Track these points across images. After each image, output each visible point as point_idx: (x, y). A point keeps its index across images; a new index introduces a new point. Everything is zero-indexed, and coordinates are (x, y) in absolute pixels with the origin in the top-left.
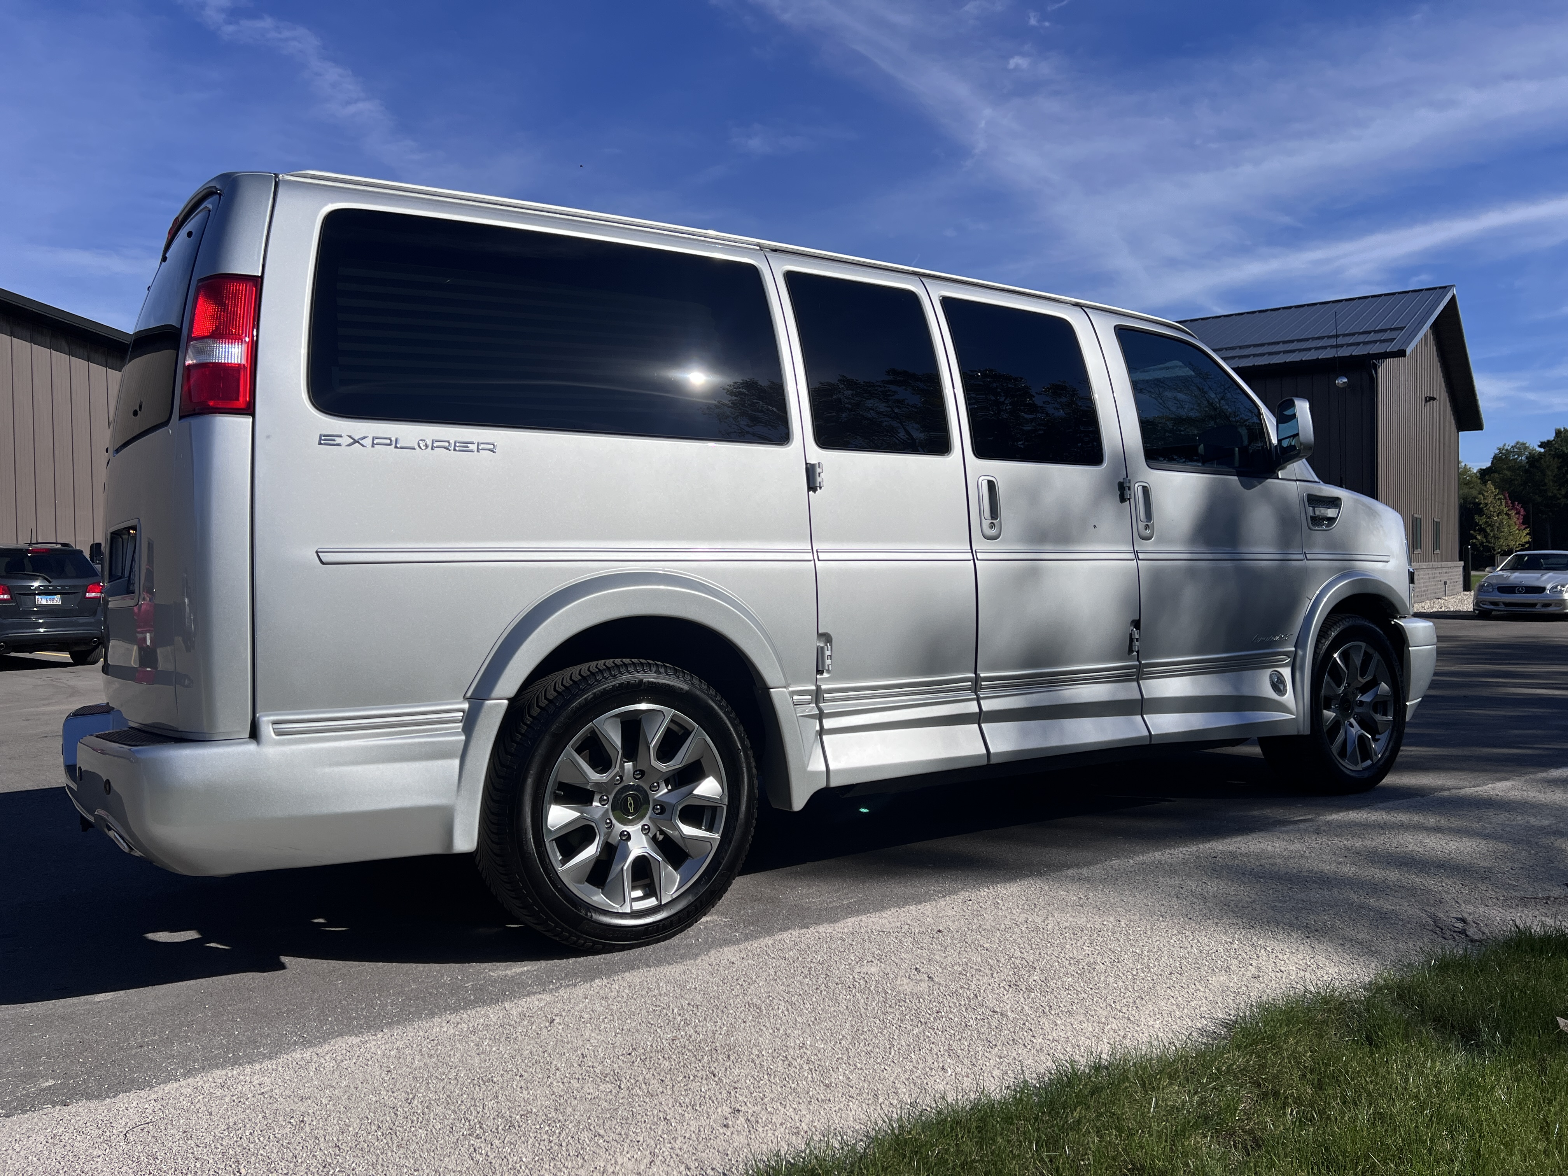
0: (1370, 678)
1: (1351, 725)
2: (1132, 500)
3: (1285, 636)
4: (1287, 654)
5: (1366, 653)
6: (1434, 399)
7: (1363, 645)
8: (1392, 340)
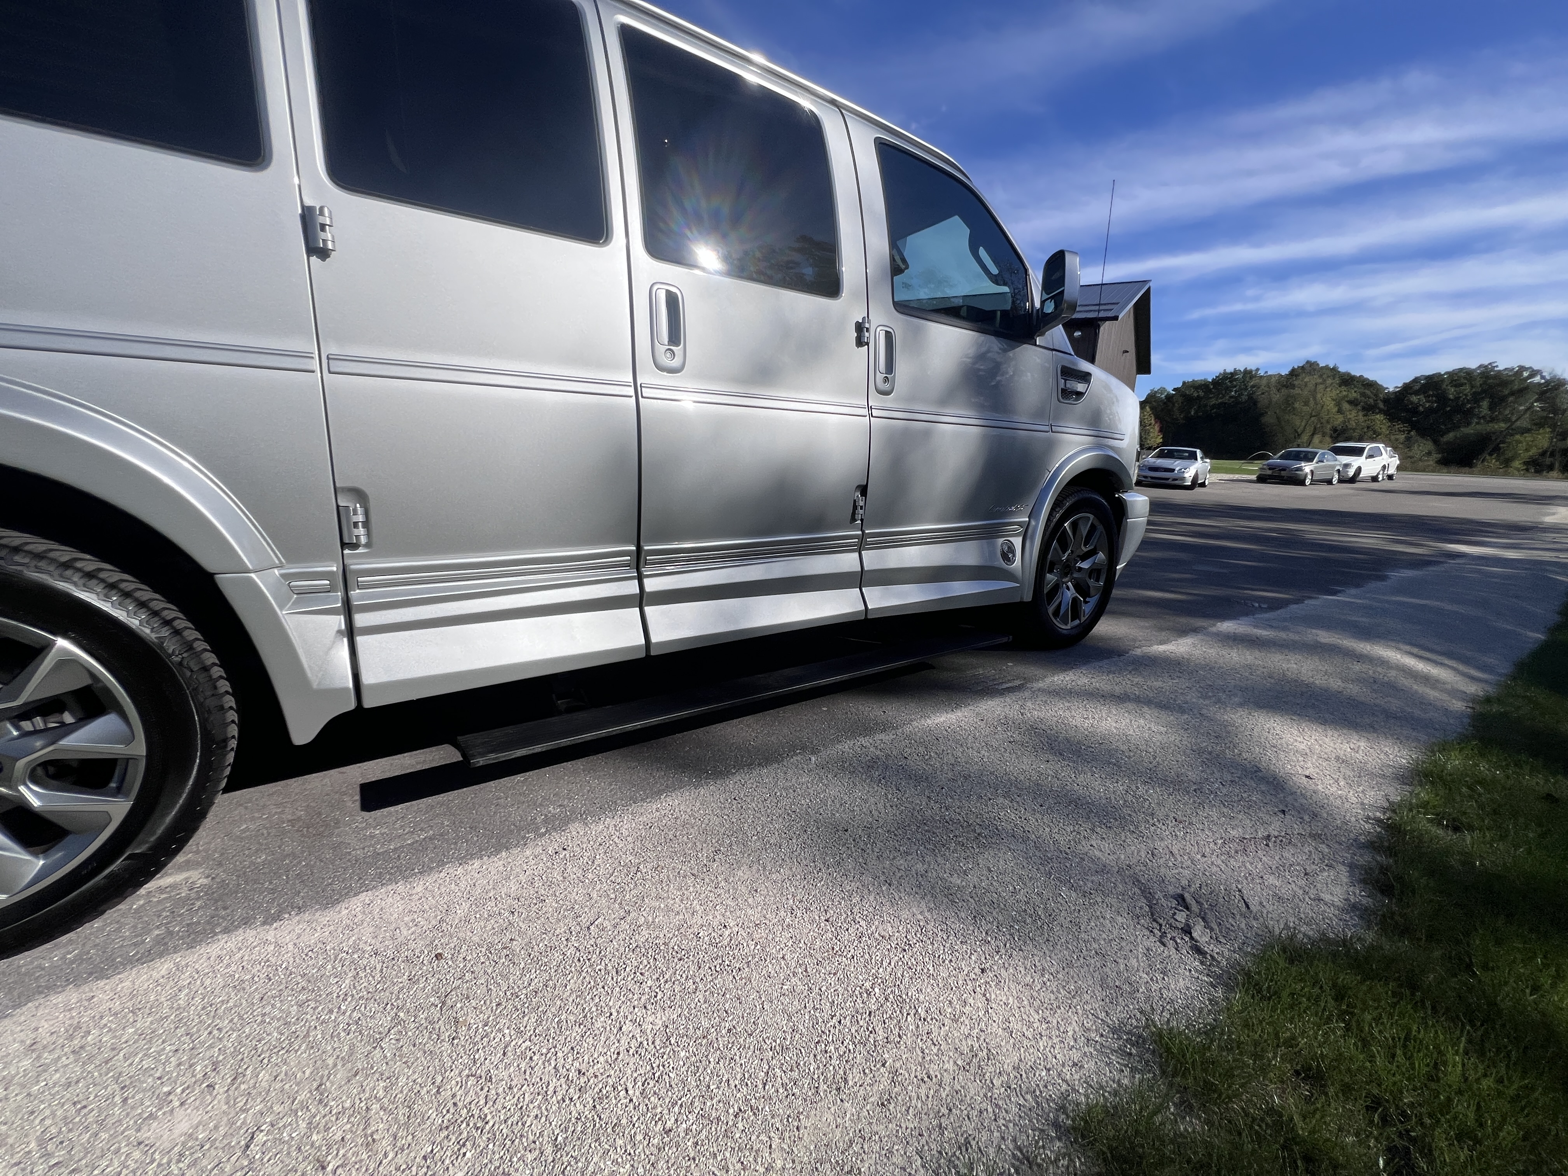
0: (1092, 547)
1: (1068, 588)
2: (872, 345)
3: (1021, 506)
4: (1020, 524)
5: (1093, 525)
6: (1127, 352)
7: (1091, 517)
8: (1111, 310)
